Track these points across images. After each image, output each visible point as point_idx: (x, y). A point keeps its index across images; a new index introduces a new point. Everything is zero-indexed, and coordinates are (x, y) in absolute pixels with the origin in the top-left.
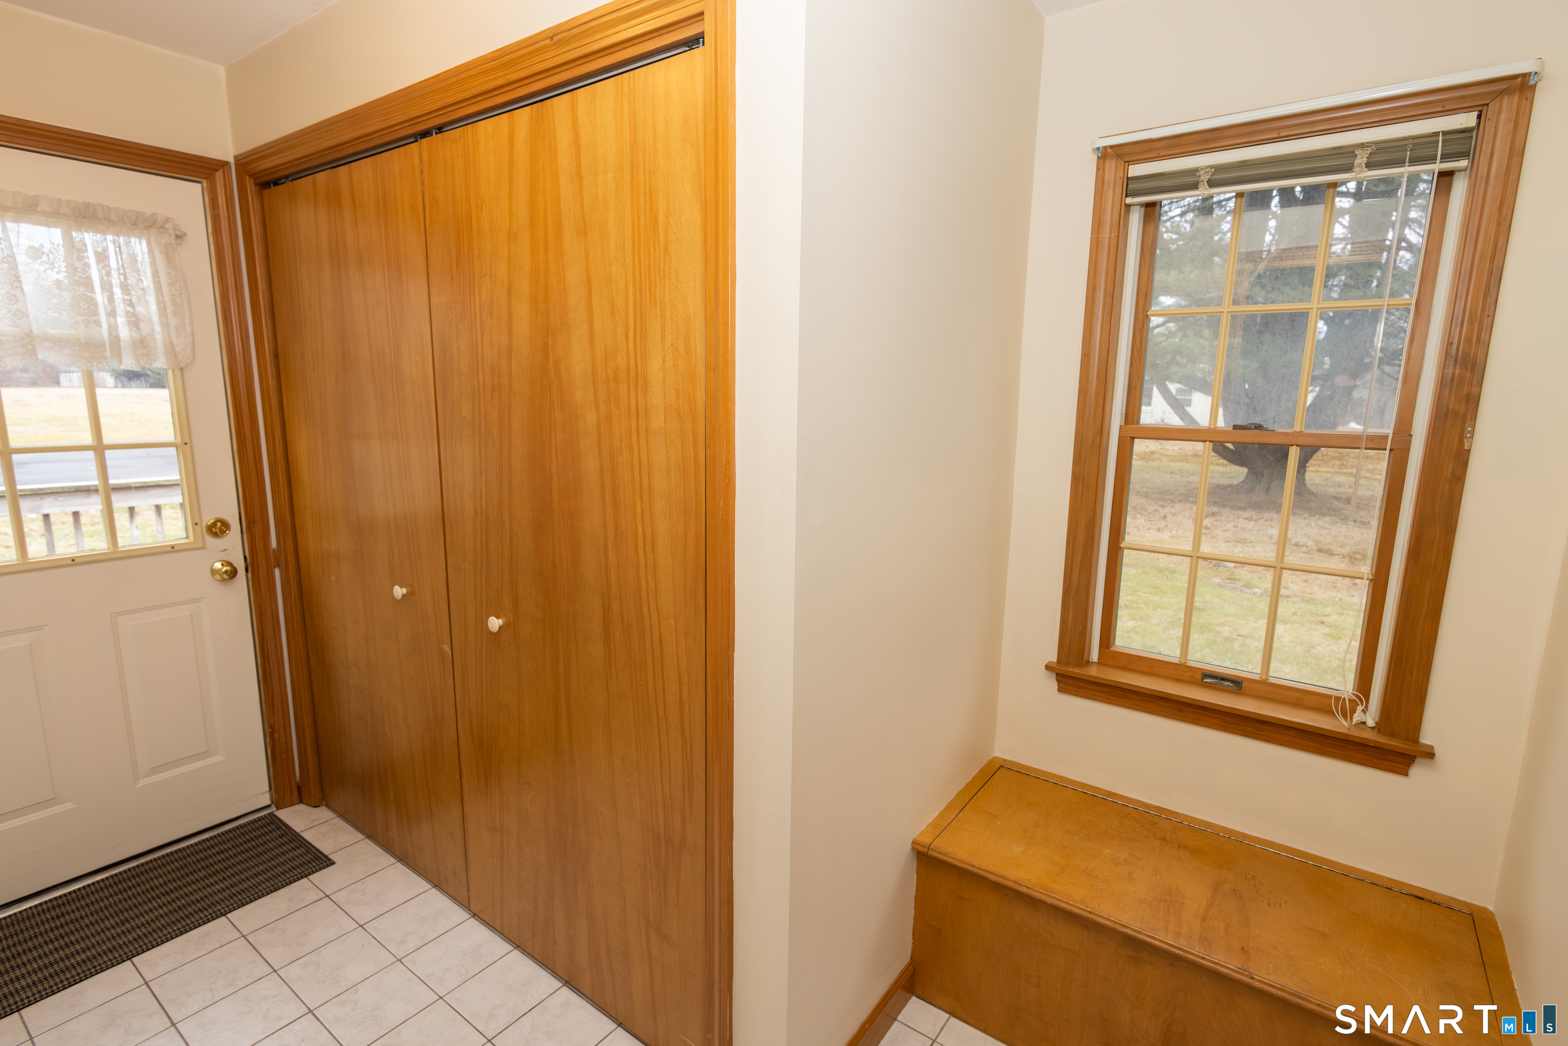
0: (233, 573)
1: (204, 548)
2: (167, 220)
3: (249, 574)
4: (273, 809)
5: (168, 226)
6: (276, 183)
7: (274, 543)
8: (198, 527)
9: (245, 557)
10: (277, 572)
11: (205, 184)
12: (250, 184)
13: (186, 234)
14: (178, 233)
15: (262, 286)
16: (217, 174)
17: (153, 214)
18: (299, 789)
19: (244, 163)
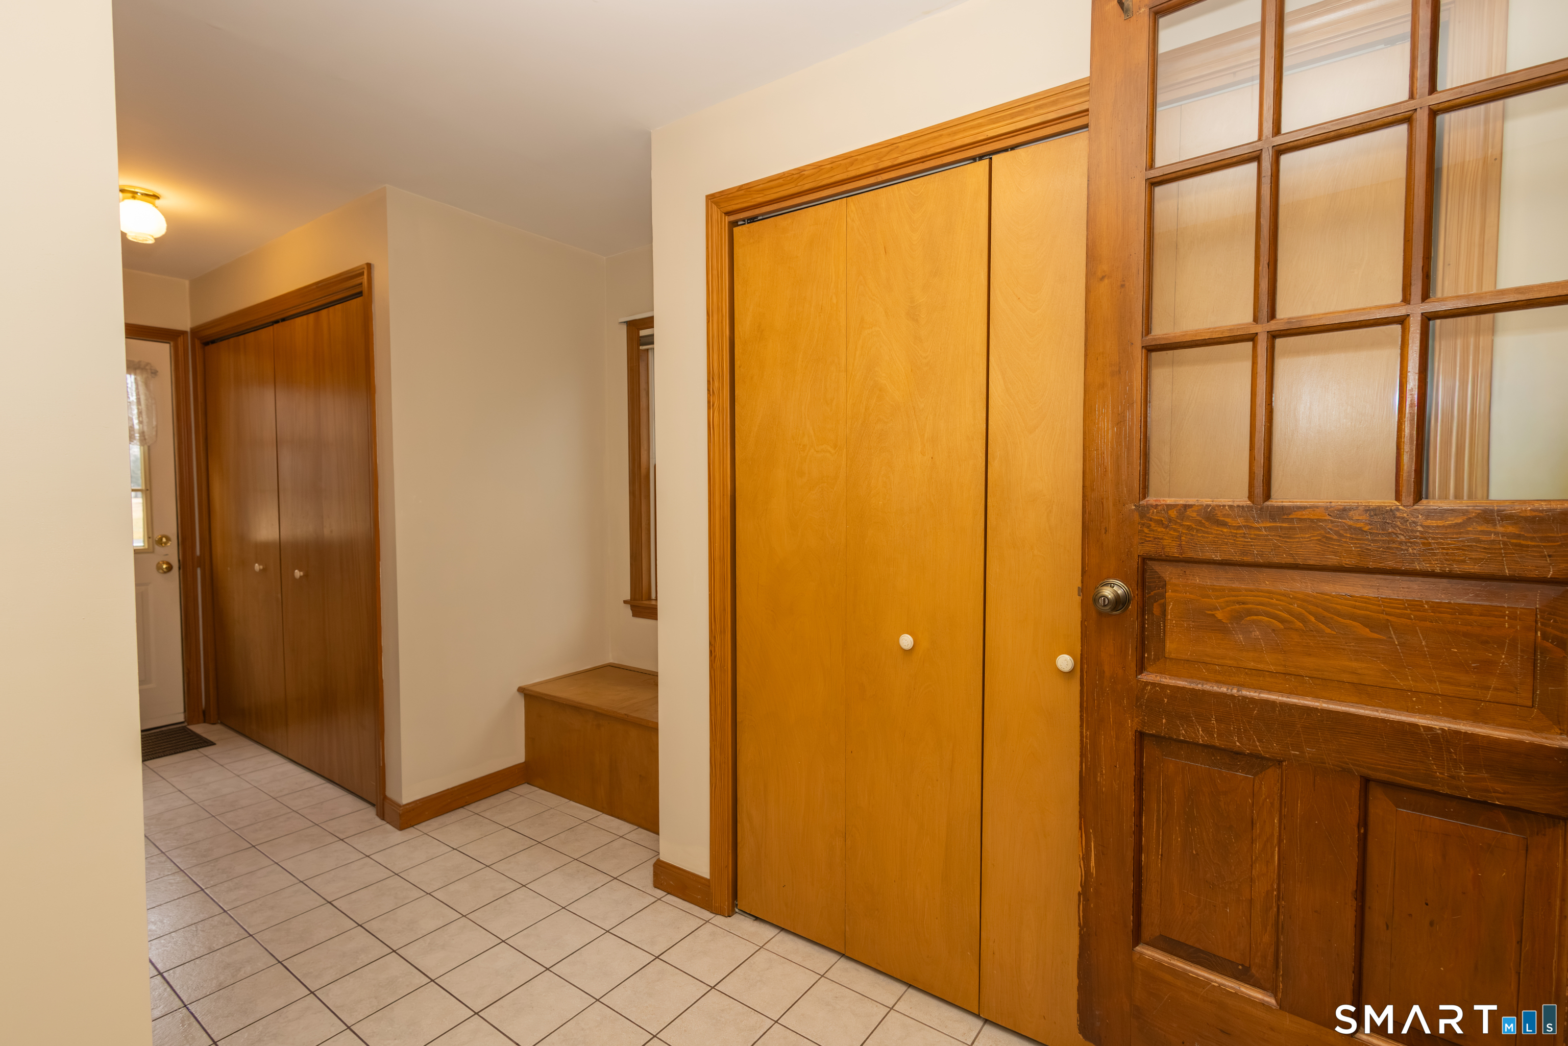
0: (170, 568)
1: (153, 552)
2: (148, 364)
3: (181, 570)
4: (186, 724)
5: (148, 367)
6: (213, 342)
7: (198, 553)
8: (151, 540)
9: (179, 561)
10: (199, 571)
11: (172, 343)
12: (197, 343)
13: (157, 372)
14: (153, 371)
15: (200, 399)
16: (179, 338)
17: (140, 362)
18: (204, 712)
19: (195, 332)
